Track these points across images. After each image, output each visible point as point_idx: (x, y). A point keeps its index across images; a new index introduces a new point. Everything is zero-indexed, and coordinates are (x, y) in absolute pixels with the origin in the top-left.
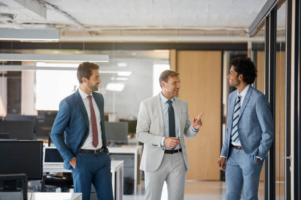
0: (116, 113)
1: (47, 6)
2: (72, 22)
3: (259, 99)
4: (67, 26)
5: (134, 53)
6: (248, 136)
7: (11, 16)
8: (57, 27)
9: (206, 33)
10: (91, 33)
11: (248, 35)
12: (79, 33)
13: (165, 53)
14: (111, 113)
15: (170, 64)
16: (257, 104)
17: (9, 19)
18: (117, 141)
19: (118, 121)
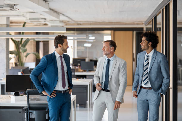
0: (89, 57)
1: (60, 14)
2: (70, 20)
3: (163, 58)
4: (68, 21)
5: (96, 32)
6: (155, 81)
8: (64, 22)
9: (126, 24)
10: (78, 24)
11: (144, 25)
13: (109, 32)
14: (87, 57)
15: (111, 36)
16: (161, 61)
17: (44, 20)
18: (89, 69)
19: (89, 61)
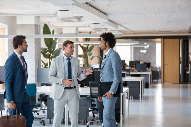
0: (143, 60)
1: (118, 25)
2: (127, 30)
4: (125, 31)
5: (149, 40)
7: (106, 29)
8: (122, 31)
9: (174, 33)
10: (134, 33)
11: (188, 33)
12: (129, 34)
13: (159, 40)
14: (141, 61)
15: (161, 43)
17: (106, 30)
18: (143, 70)
19: (143, 63)
